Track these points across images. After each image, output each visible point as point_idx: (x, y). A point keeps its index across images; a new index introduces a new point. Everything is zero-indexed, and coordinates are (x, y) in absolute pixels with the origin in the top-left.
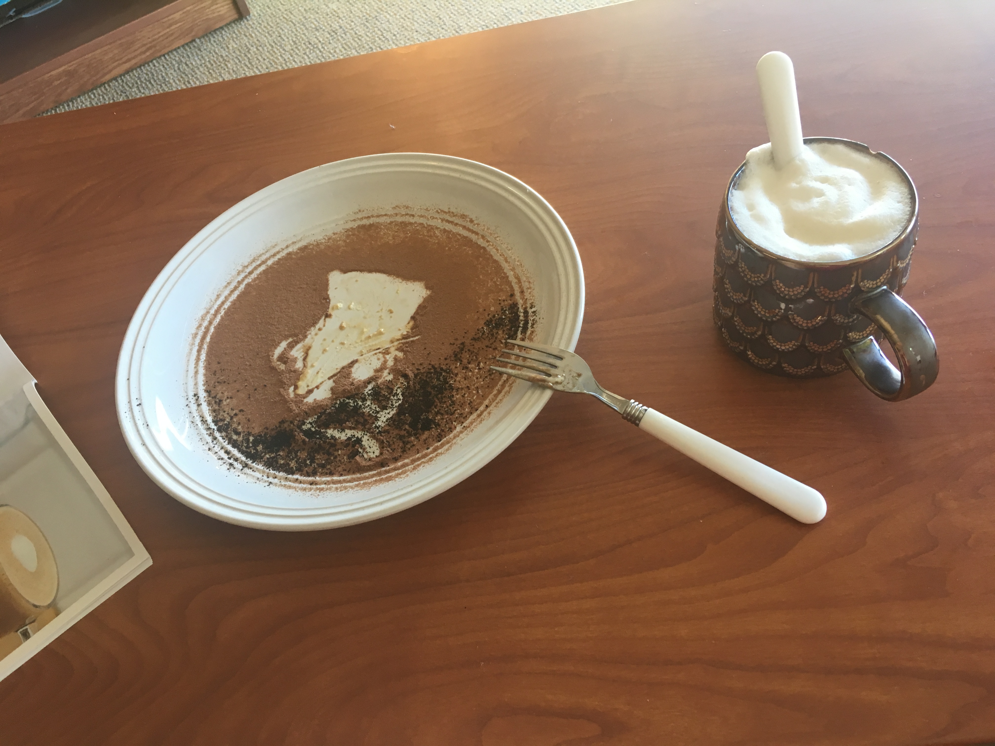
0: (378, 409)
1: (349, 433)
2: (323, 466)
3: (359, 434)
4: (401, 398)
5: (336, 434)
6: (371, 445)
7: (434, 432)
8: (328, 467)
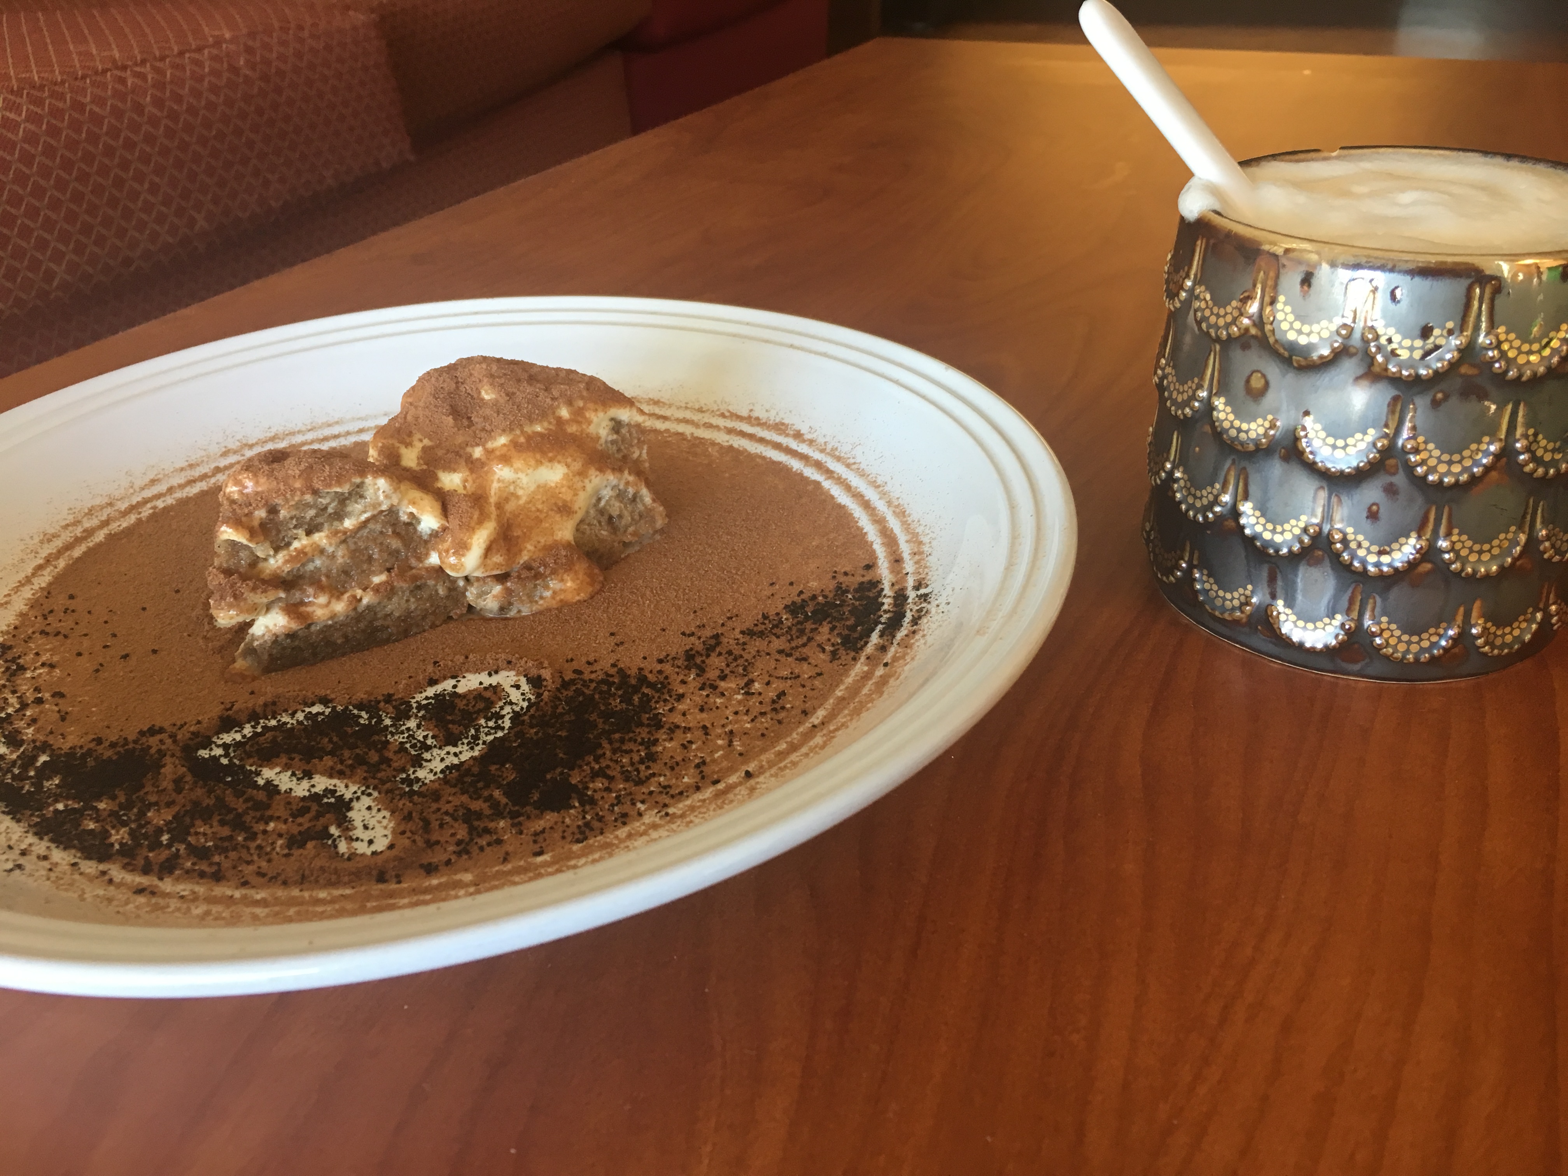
0: (429, 742)
1: (321, 783)
2: (201, 853)
3: (347, 789)
4: (507, 724)
5: (284, 781)
6: (372, 823)
7: (572, 817)
8: (217, 859)
